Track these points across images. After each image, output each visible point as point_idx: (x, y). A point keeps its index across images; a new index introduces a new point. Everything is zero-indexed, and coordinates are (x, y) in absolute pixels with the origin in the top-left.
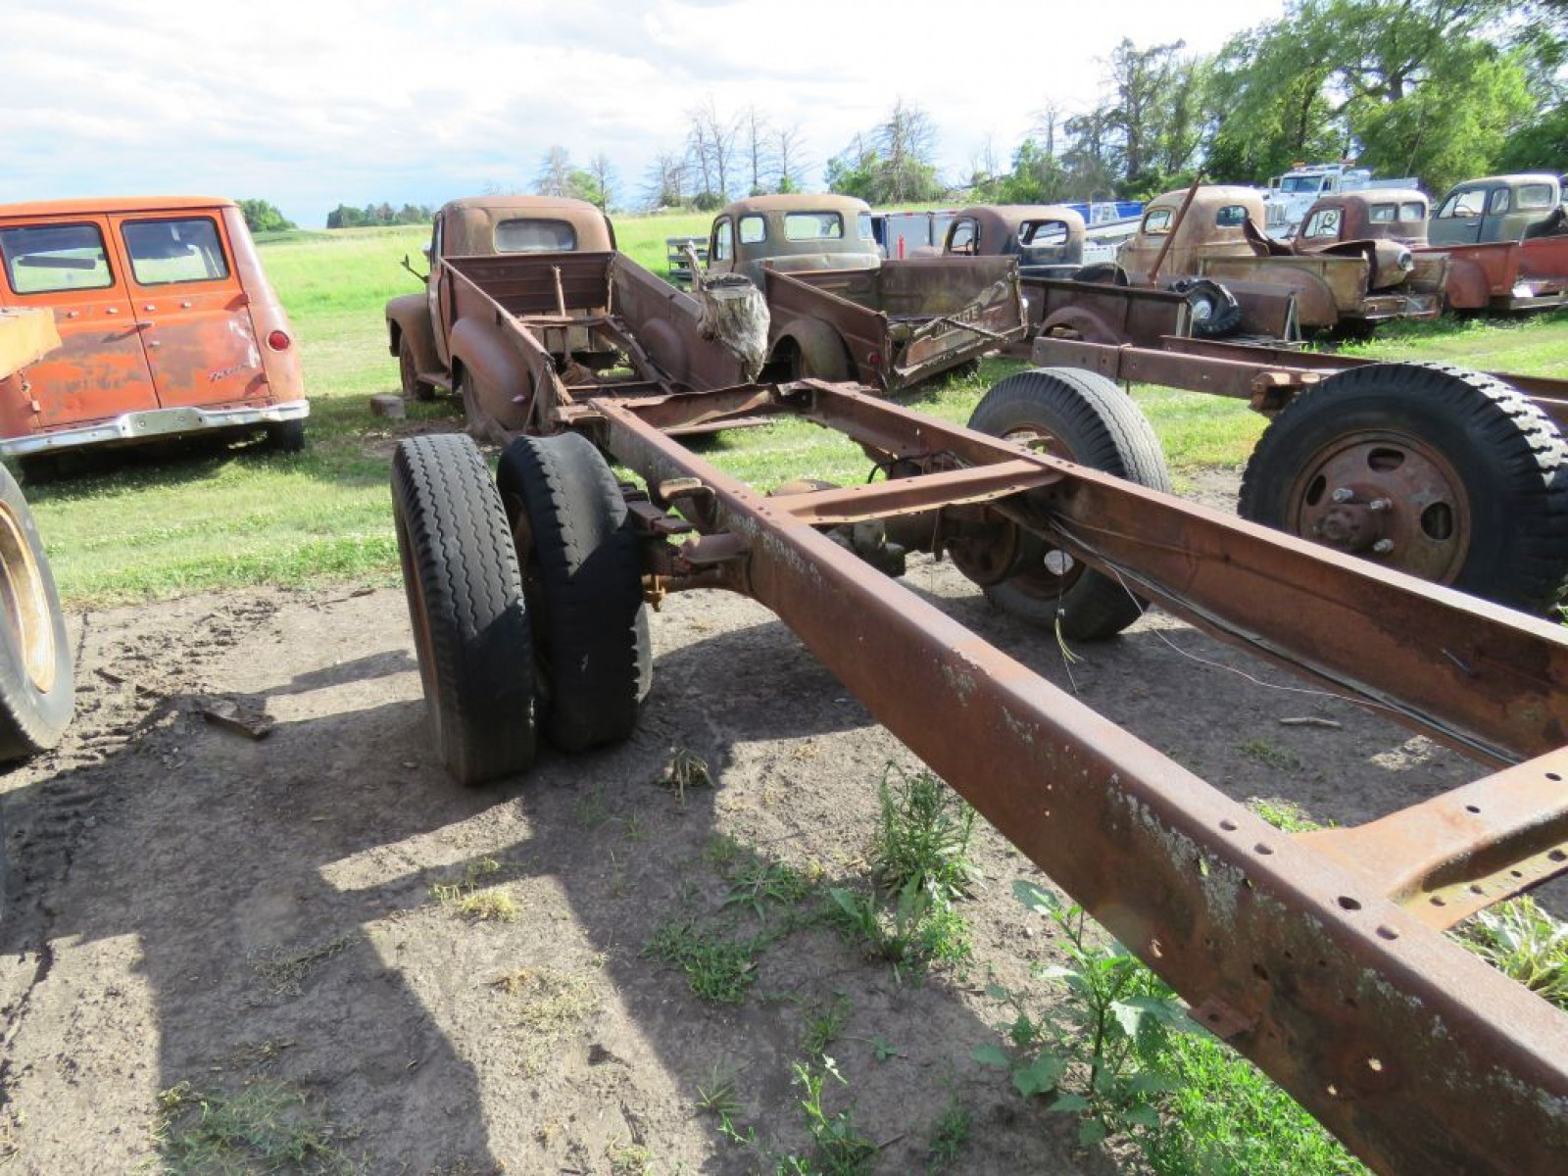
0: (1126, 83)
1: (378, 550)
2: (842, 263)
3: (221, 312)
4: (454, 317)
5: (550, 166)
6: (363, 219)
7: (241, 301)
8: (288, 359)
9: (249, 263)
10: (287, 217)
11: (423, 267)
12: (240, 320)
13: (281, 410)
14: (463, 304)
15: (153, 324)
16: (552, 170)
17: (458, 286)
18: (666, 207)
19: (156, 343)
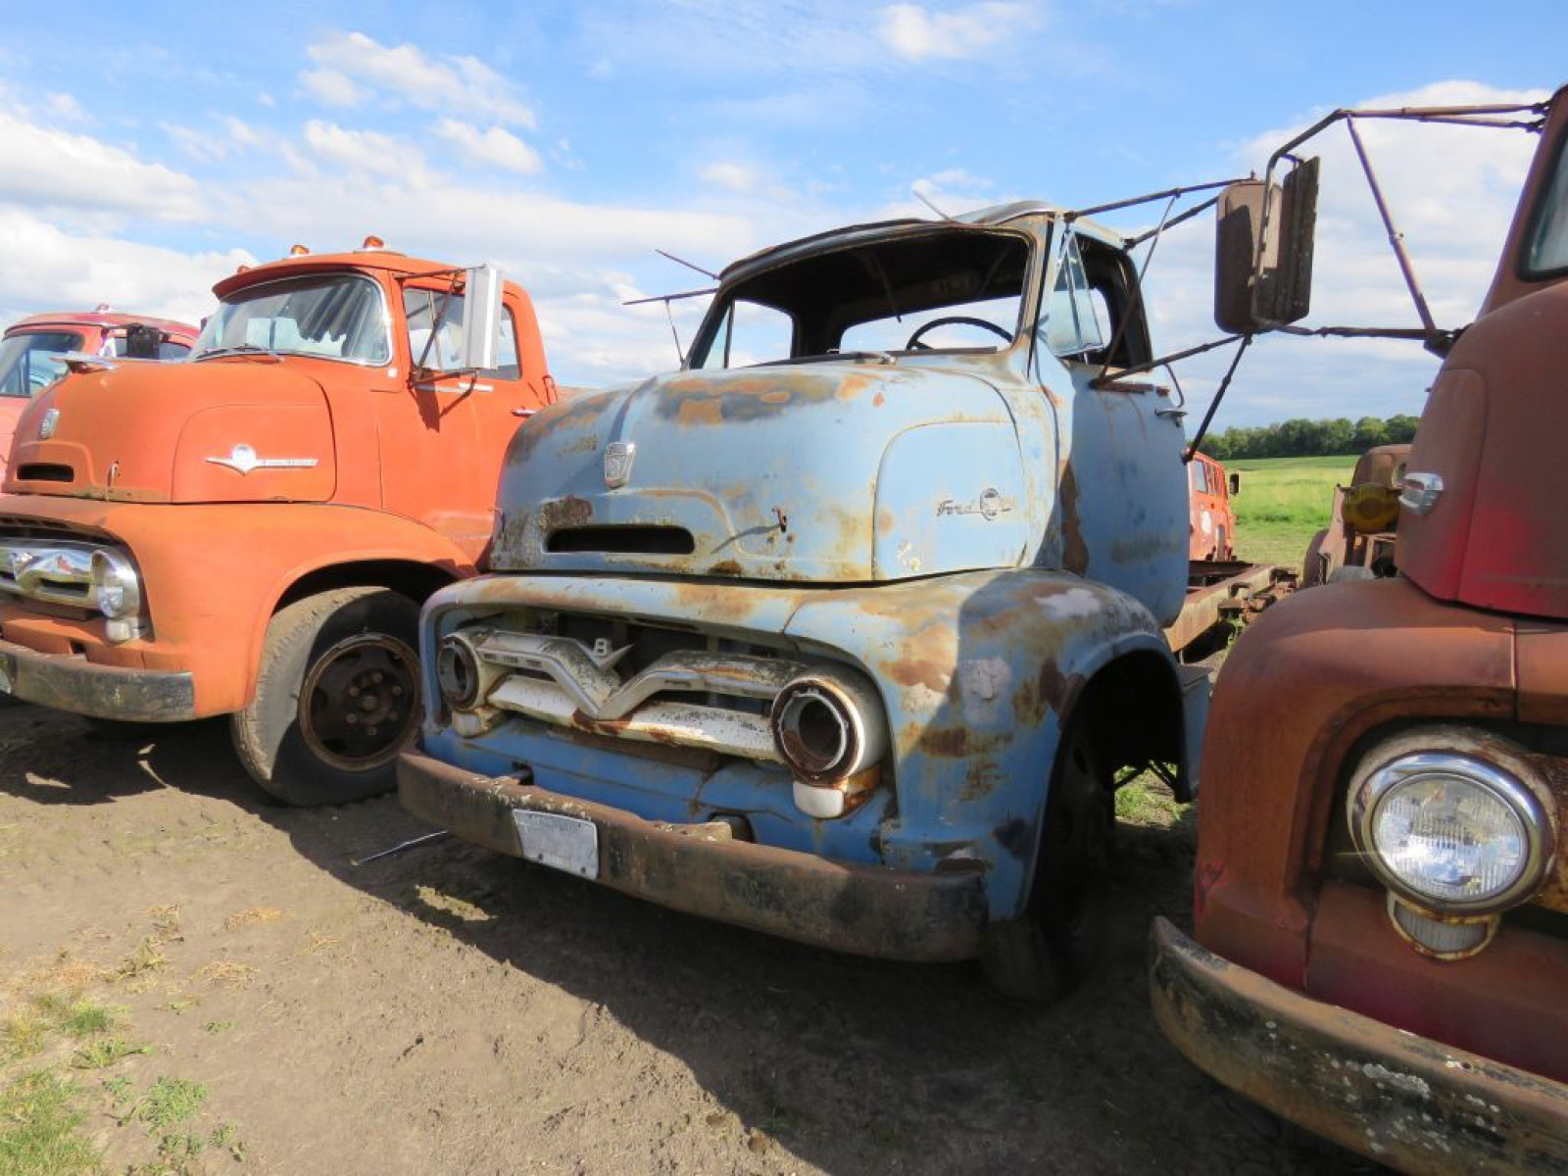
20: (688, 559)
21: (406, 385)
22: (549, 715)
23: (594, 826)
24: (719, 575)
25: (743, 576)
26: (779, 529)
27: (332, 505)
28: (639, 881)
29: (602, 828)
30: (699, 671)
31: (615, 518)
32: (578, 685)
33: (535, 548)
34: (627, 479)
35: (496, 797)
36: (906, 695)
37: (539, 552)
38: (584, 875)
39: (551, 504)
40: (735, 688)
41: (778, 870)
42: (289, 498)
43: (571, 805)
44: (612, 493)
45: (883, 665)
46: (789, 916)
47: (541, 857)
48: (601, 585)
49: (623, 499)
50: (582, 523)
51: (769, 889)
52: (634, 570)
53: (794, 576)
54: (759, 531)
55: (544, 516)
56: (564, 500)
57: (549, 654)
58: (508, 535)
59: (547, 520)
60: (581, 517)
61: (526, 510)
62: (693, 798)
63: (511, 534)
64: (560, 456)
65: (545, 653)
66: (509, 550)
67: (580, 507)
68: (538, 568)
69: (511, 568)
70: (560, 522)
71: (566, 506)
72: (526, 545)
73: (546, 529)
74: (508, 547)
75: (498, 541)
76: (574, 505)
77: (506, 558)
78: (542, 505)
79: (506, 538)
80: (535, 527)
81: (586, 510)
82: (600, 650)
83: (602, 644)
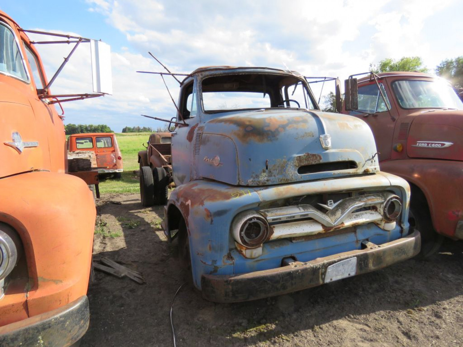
0: (332, 102)
1: (135, 190)
3: (110, 153)
4: (151, 155)
6: (132, 130)
7: (114, 151)
8: (121, 162)
9: (116, 144)
10: (112, 129)
11: (146, 145)
12: (113, 154)
13: (118, 170)
14: (153, 152)
15: (99, 154)
17: (153, 149)
19: (99, 158)
20: (356, 170)
23: (356, 258)
24: (365, 173)
25: (369, 173)
28: (371, 267)
29: (358, 257)
30: (364, 202)
31: (332, 160)
32: (324, 218)
33: (292, 172)
34: (331, 147)
36: (409, 194)
37: (297, 175)
38: (350, 276)
39: (300, 157)
44: (327, 151)
45: (407, 188)
47: (331, 279)
49: (333, 153)
50: (317, 162)
52: (342, 175)
54: (369, 160)
55: (296, 161)
56: (305, 154)
57: (308, 211)
58: (272, 171)
59: (298, 163)
60: (316, 160)
61: (284, 160)
62: (356, 240)
63: (275, 170)
64: (297, 139)
65: (306, 211)
66: (275, 176)
67: (315, 157)
68: (298, 180)
69: (280, 183)
70: (305, 163)
71: (306, 157)
72: (289, 173)
73: (298, 166)
74: (273, 175)
75: (262, 174)
76: (311, 157)
77: (275, 179)
78: (295, 157)
79: (270, 172)
80: (291, 165)
81: (318, 158)
82: (330, 204)
83: (331, 202)
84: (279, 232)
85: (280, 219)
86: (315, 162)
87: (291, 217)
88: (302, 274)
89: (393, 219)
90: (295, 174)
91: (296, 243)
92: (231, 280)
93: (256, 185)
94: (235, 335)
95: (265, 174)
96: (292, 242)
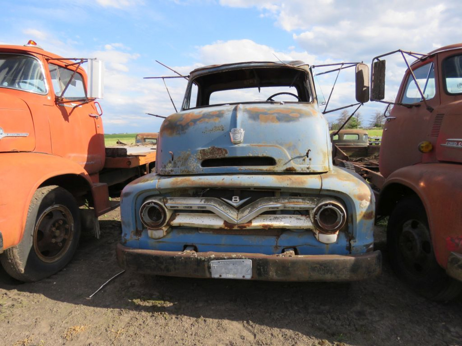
2: (358, 145)
5: (343, 115)
16: (343, 116)
18: (376, 127)
20: (275, 168)
21: (55, 103)
22: (209, 225)
23: (251, 261)
24: (287, 172)
25: (296, 172)
26: (306, 157)
27: (35, 152)
28: (273, 276)
29: (254, 261)
30: (282, 203)
31: (239, 154)
32: (225, 213)
33: (195, 165)
34: (242, 141)
35: (197, 259)
36: (361, 204)
37: (200, 168)
38: (244, 278)
39: (204, 150)
40: (297, 207)
41: (331, 262)
42: (19, 150)
43: (235, 255)
44: (236, 146)
45: (355, 196)
46: (335, 274)
47: (220, 276)
48: (239, 177)
49: (243, 148)
50: (222, 156)
51: (328, 268)
52: (252, 172)
53: (313, 171)
54: (300, 157)
55: (200, 154)
56: (210, 148)
57: (208, 204)
58: (177, 162)
59: (202, 156)
60: (221, 154)
61: (188, 152)
62: (275, 245)
63: (179, 161)
64: (204, 133)
65: (206, 203)
66: (178, 167)
67: (220, 151)
68: (199, 173)
69: (182, 174)
70: (209, 157)
71: (212, 150)
72: (191, 165)
73: (201, 159)
74: (177, 166)
75: (169, 164)
76: (216, 150)
77: (177, 170)
78: (198, 150)
79: (175, 163)
80: (194, 158)
81: (224, 152)
82: (235, 200)
83: (236, 198)
84: (180, 220)
85: (178, 207)
86: (220, 156)
87: (188, 207)
88: (186, 262)
89: (330, 230)
90: (197, 166)
91: (201, 233)
92: (125, 252)
93: (163, 174)
94: (135, 301)
95: (171, 164)
96: (198, 232)
